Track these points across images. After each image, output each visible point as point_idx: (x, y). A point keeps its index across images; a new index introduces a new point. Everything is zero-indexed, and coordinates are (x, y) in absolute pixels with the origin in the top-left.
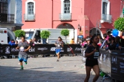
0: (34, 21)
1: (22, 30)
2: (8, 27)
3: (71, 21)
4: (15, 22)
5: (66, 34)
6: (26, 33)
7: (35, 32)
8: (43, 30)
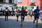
0: (21, 3)
1: (17, 6)
2: (12, 5)
3: (35, 3)
4: (15, 3)
5: (33, 8)
6: (18, 7)
7: (22, 7)
8: (24, 6)
